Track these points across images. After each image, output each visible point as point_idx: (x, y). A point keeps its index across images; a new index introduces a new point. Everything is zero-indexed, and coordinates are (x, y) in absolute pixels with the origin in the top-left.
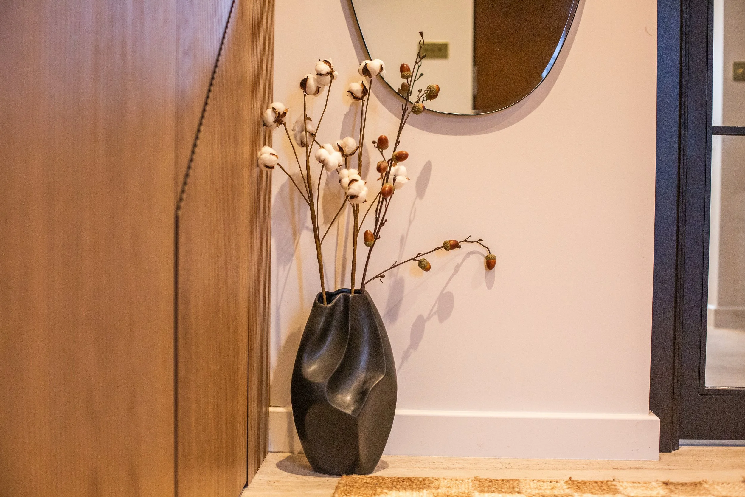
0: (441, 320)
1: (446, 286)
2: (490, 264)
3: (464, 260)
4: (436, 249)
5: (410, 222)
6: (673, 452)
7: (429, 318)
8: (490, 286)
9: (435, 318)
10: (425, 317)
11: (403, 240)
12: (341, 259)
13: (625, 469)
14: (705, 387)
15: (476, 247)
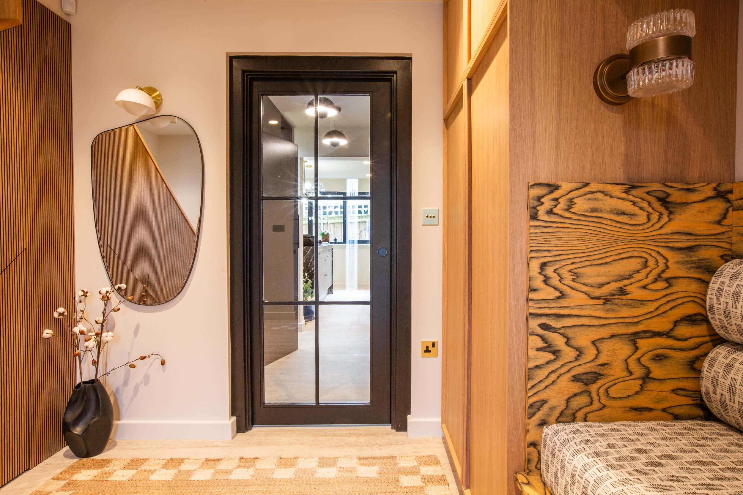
0: (146, 385)
1: (147, 371)
2: (163, 363)
3: (153, 361)
4: (136, 360)
5: (132, 347)
6: (247, 432)
7: (140, 384)
8: (164, 371)
9: (143, 384)
10: (139, 384)
11: (129, 354)
12: (105, 362)
13: (209, 447)
14: (264, 403)
15: (157, 356)
